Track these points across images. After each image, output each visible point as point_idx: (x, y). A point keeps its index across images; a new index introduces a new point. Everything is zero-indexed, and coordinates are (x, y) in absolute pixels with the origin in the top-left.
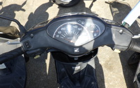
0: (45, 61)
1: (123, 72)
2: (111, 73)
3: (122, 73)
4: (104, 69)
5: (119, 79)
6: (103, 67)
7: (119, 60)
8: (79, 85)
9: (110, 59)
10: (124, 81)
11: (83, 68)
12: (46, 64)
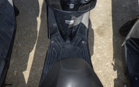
0: (36, 19)
1: (113, 38)
2: (102, 38)
3: (111, 40)
4: (95, 34)
5: (108, 44)
6: (95, 32)
7: (111, 27)
8: (69, 42)
9: (103, 25)
10: (112, 47)
11: (76, 24)
12: (37, 21)
